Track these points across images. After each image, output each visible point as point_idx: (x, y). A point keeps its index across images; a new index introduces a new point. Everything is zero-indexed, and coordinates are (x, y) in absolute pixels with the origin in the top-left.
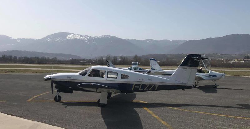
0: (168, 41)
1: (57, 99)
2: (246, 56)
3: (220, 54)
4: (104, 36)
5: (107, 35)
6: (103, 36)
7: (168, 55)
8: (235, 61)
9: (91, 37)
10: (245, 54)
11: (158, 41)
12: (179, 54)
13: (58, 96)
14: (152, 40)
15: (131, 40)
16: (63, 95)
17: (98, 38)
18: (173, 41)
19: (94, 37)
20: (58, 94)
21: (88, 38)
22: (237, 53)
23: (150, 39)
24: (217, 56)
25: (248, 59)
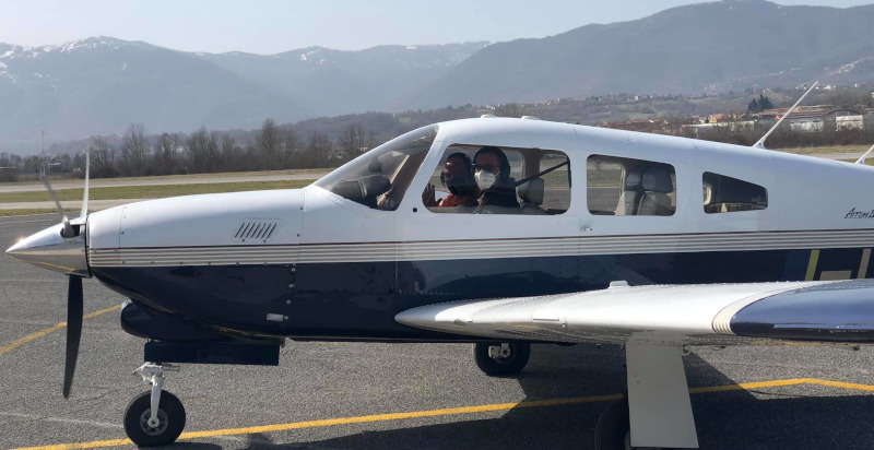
0: (400, 51)
1: (153, 419)
2: (757, 97)
3: (637, 98)
4: (86, 41)
5: (103, 38)
6: (80, 43)
7: (404, 116)
8: (707, 122)
9: (20, 49)
10: (750, 91)
11: (349, 55)
12: (454, 107)
13: (155, 401)
14: (325, 51)
15: (223, 55)
16: (193, 382)
17: (56, 52)
18: (423, 51)
19: (40, 50)
20: (151, 379)
21: (8, 53)
22: (713, 88)
23: (315, 48)
24: (623, 107)
25: (767, 113)
